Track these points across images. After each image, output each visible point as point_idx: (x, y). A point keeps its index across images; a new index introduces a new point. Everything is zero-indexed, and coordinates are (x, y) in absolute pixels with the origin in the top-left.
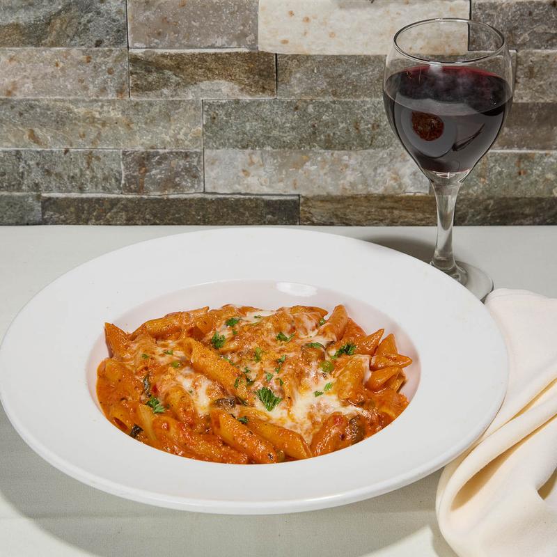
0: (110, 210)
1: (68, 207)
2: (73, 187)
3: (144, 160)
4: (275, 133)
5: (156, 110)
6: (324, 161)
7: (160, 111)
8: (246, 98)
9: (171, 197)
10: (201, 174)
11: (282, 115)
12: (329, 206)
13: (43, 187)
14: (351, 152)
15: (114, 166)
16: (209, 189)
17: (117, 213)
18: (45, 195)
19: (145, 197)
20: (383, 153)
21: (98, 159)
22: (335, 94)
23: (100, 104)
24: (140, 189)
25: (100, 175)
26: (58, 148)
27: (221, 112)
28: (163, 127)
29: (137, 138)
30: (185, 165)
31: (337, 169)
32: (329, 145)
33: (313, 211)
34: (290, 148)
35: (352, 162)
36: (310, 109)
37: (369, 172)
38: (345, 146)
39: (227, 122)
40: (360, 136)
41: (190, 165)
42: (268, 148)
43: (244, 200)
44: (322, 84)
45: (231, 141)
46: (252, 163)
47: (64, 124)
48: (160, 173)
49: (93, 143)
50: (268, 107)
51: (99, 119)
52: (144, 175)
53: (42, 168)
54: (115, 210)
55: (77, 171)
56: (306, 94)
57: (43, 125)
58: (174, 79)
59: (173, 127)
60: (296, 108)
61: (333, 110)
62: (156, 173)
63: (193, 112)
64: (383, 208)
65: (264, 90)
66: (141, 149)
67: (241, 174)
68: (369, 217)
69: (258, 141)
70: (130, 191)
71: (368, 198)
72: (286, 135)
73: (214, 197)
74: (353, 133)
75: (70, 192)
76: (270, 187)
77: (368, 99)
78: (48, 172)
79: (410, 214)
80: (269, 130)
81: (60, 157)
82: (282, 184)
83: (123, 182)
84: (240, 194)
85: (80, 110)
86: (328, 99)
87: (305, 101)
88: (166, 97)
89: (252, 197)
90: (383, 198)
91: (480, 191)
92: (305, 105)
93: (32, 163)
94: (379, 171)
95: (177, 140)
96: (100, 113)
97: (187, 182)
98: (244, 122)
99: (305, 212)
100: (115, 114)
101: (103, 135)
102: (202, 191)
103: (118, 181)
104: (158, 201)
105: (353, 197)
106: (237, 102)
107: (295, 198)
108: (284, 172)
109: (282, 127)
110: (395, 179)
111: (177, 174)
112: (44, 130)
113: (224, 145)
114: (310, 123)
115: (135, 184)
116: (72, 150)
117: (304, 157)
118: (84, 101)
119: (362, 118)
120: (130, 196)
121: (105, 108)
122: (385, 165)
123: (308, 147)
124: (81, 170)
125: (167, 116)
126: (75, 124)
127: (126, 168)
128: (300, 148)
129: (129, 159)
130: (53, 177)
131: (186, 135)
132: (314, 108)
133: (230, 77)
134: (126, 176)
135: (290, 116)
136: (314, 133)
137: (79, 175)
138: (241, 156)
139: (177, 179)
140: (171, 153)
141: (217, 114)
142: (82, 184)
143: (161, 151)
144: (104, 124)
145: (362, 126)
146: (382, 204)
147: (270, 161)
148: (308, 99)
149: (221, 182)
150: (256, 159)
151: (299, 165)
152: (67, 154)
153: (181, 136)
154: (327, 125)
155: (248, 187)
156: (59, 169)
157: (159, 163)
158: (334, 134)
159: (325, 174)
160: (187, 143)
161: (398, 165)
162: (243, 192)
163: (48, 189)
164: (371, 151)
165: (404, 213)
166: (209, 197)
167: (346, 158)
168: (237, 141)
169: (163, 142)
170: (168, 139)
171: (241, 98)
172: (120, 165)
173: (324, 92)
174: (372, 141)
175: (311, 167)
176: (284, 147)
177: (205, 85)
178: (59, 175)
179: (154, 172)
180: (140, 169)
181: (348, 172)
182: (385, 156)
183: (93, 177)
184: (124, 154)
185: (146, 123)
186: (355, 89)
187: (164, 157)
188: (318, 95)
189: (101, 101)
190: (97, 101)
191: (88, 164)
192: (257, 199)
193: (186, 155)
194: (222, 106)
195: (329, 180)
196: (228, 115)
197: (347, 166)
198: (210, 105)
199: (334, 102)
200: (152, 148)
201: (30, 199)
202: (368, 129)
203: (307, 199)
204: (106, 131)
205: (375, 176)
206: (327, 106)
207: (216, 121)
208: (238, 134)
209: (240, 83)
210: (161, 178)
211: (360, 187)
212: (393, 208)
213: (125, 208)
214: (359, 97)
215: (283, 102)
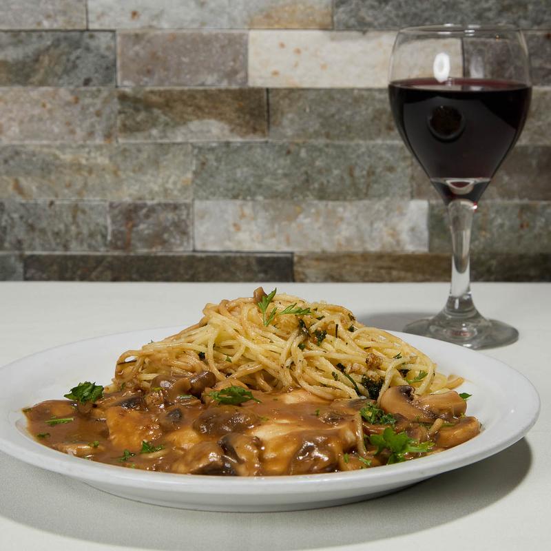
0: (95, 268)
1: (51, 265)
2: (58, 244)
3: (131, 213)
4: (267, 180)
5: (144, 155)
6: (318, 213)
7: (149, 157)
8: (237, 140)
9: (160, 254)
10: (190, 229)
11: (274, 160)
12: (324, 265)
13: (25, 245)
14: (347, 204)
15: (101, 220)
16: (199, 247)
17: (102, 272)
18: (28, 253)
19: (132, 254)
20: (379, 205)
21: (84, 212)
22: (328, 136)
23: (87, 150)
24: (127, 246)
25: (85, 231)
26: (43, 200)
27: (211, 157)
28: (152, 175)
29: (125, 188)
30: (174, 219)
31: (332, 222)
32: (323, 195)
33: (307, 271)
34: (283, 198)
35: (347, 215)
36: (303, 154)
37: (365, 226)
38: (340, 196)
39: (217, 168)
40: (354, 184)
41: (179, 218)
42: (260, 198)
43: (235, 258)
44: (314, 125)
45: (221, 189)
46: (243, 216)
47: (50, 173)
48: (148, 228)
49: (79, 193)
50: (259, 150)
51: (85, 166)
52: (130, 230)
53: (26, 222)
54: (100, 269)
55: (62, 226)
56: (299, 136)
57: (28, 173)
58: (163, 118)
59: (161, 175)
60: (289, 152)
61: (327, 154)
62: (144, 228)
63: (182, 158)
64: (381, 268)
65: (255, 130)
66: (127, 200)
67: (232, 229)
68: (366, 279)
69: (249, 190)
70: (116, 248)
71: (365, 256)
72: (278, 182)
73: (203, 255)
74: (348, 181)
75: (54, 250)
76: (262, 242)
77: (361, 142)
78: (32, 228)
79: (409, 275)
80: (260, 177)
81: (45, 210)
82: (274, 240)
83: (109, 238)
84: (231, 252)
85: (67, 157)
86: (321, 142)
87: (297, 144)
88: (155, 138)
89: (243, 255)
90: (380, 256)
91: (481, 246)
92: (297, 148)
93: (16, 216)
94: (375, 225)
95: (166, 190)
96: (87, 159)
97: (176, 240)
98: (235, 168)
99: (299, 274)
100: (103, 160)
101: (90, 183)
102: (191, 249)
103: (104, 237)
104: (145, 258)
105: (350, 256)
106: (228, 144)
107: (289, 255)
108: (277, 226)
109: (274, 174)
110: (393, 235)
111: (166, 229)
112: (29, 179)
113: (214, 194)
114: (304, 169)
115: (122, 241)
116: (58, 203)
117: (298, 209)
118: (71, 147)
119: (356, 164)
120: (116, 253)
121: (93, 155)
122: (382, 219)
123: (301, 197)
124: (66, 226)
125: (156, 163)
126: (61, 172)
127: (114, 222)
128: (293, 198)
129: (116, 211)
130: (37, 233)
131: (175, 183)
132: (307, 152)
133: (220, 116)
134: (113, 231)
135: (282, 161)
136: (307, 181)
137: (63, 231)
138: (231, 208)
139: (166, 236)
140: (159, 204)
141: (207, 159)
142: (67, 241)
143: (149, 203)
144: (90, 171)
145: (357, 173)
146: (380, 263)
147: (262, 214)
148: (300, 141)
149: (212, 238)
150: (248, 210)
151: (292, 218)
152: (53, 207)
153: (170, 186)
154: (320, 172)
155: (239, 243)
156: (44, 224)
157: (147, 216)
158: (328, 182)
159: (320, 228)
160: (176, 193)
161: (395, 220)
162: (234, 248)
163: (32, 247)
164: (366, 202)
165: (403, 274)
166: (199, 255)
167: (340, 209)
168: (227, 190)
169: (151, 192)
170: (156, 188)
171: (231, 140)
172: (105, 218)
173: (317, 134)
174: (367, 189)
175: (304, 220)
176: (277, 196)
177: (195, 125)
178: (43, 231)
179: (142, 226)
180: (127, 224)
181: (343, 226)
182: (381, 208)
183: (79, 234)
184: (111, 205)
185: (134, 171)
186: (349, 131)
187: (152, 210)
188: (310, 137)
189: (88, 146)
190: (83, 146)
191: (74, 217)
192: (249, 257)
193: (175, 207)
194: (212, 150)
195: (323, 234)
196: (218, 160)
197: (341, 219)
198: (200, 149)
199: (327, 146)
200: (140, 199)
201: (13, 259)
202: (363, 176)
203: (301, 258)
204: (93, 180)
205: (372, 231)
206: (320, 150)
207: (206, 167)
208: (228, 181)
209: (230, 122)
210: (149, 234)
211: (356, 243)
212: (391, 268)
213: (111, 267)
214: (352, 139)
215: (274, 146)
